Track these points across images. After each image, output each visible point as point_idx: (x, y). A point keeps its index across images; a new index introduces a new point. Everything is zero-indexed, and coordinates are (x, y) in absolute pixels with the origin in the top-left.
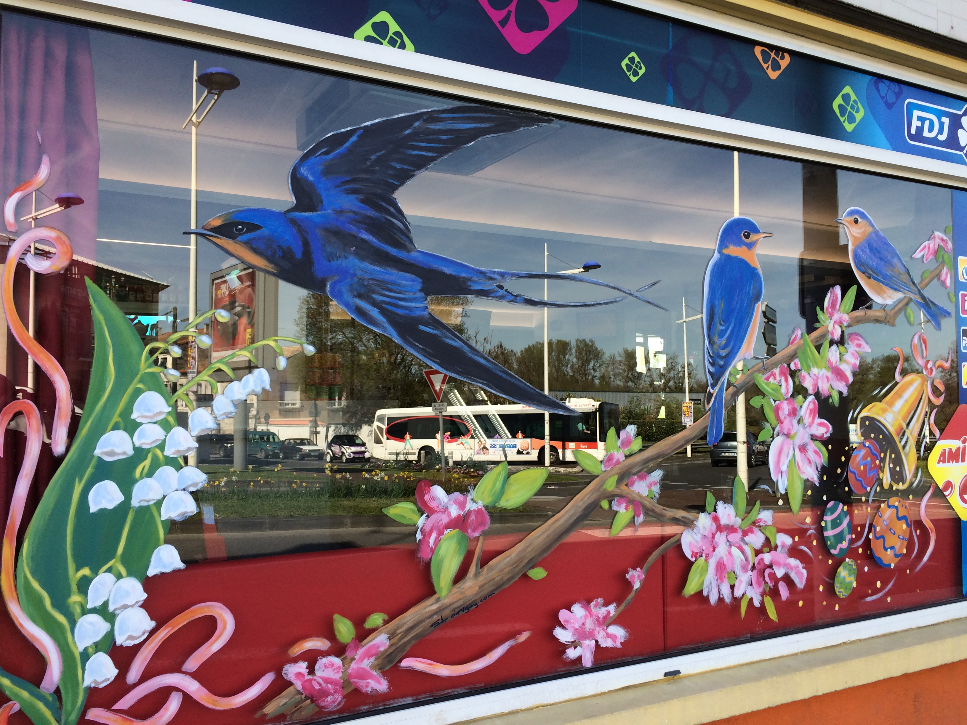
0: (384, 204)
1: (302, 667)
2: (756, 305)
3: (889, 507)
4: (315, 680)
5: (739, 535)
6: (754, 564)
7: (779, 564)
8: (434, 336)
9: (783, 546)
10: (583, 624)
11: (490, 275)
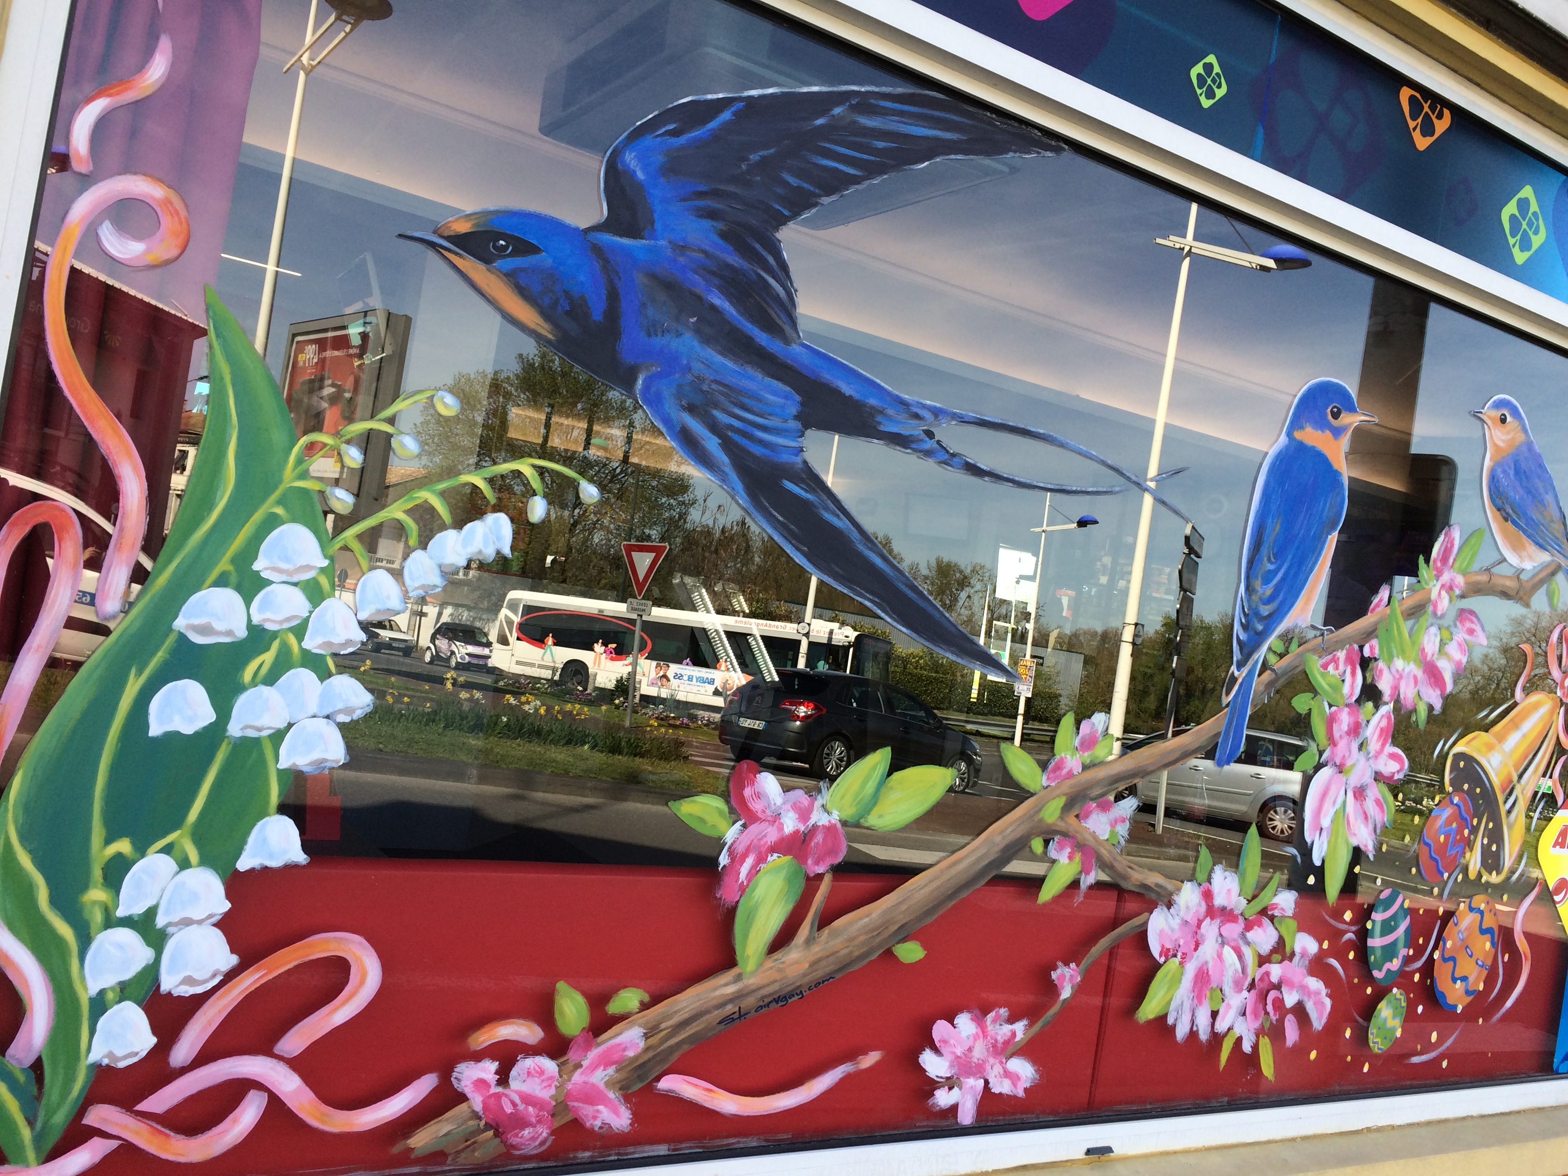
0: (758, 246)
1: (488, 1069)
2: (1330, 537)
3: (1471, 909)
4: (506, 1096)
5: (1239, 927)
6: (1254, 980)
7: (1291, 985)
8: (805, 503)
9: (1303, 954)
10: (970, 1049)
11: (915, 410)
